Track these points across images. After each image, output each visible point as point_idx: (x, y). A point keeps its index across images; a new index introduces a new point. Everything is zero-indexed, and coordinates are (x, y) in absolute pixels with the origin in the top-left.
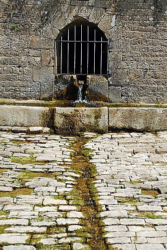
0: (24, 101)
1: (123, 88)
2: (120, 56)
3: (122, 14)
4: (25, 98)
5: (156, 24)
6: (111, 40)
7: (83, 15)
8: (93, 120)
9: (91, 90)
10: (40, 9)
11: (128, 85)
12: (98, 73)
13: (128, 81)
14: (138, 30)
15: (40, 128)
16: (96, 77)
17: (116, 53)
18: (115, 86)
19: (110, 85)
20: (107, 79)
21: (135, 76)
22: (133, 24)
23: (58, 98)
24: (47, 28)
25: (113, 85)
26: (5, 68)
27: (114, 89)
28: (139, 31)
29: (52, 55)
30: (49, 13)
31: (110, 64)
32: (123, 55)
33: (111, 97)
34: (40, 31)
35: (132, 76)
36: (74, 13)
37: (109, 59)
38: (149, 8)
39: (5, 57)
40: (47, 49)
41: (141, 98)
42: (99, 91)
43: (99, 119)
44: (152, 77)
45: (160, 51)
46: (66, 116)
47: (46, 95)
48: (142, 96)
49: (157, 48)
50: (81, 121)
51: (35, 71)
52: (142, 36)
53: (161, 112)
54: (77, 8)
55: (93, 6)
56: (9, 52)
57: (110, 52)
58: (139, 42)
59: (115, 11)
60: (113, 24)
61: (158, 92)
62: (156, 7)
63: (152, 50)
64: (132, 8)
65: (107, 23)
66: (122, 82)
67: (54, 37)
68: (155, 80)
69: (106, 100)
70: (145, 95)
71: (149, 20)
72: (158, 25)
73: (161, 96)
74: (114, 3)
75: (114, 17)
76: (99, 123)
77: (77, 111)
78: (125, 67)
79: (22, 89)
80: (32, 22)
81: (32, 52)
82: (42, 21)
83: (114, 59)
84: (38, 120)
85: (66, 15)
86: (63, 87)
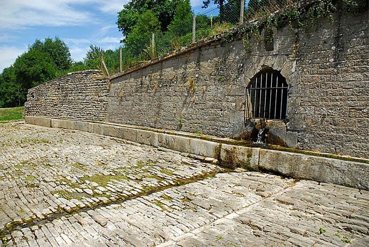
0: (221, 139)
1: (299, 134)
2: (299, 101)
3: (302, 59)
4: (223, 137)
5: (337, 65)
6: (290, 85)
7: (268, 64)
8: (246, 158)
9: (271, 134)
10: (238, 62)
11: (304, 131)
12: (278, 117)
13: (304, 126)
14: (317, 73)
15: (212, 159)
16: (276, 121)
17: (295, 98)
18: (293, 131)
19: (287, 130)
20: (286, 124)
21: (312, 122)
22: (313, 67)
23: (245, 139)
24: (242, 78)
25: (290, 130)
26: (213, 111)
27: (291, 134)
28: (319, 74)
29: (244, 101)
30: (243, 65)
31: (289, 109)
32: (302, 101)
33: (288, 142)
34: (236, 81)
35: (309, 121)
36: (262, 63)
37: (288, 104)
38: (330, 49)
39: (214, 103)
40: (240, 96)
41: (317, 146)
42: (278, 135)
43: (250, 158)
44: (331, 124)
45: (341, 95)
46: (227, 151)
47: (237, 135)
48: (318, 144)
49: (337, 91)
50: (237, 157)
51: (231, 114)
52: (321, 79)
53: (307, 159)
54: (264, 58)
55: (277, 55)
56: (216, 99)
57: (289, 97)
58: (318, 86)
59: (296, 57)
60: (293, 70)
61: (337, 141)
62: (338, 47)
63: (331, 93)
64: (312, 51)
65: (289, 68)
66: (299, 127)
67: (246, 85)
68: (334, 127)
69: (283, 145)
70: (322, 143)
71: (329, 62)
72: (339, 66)
73: (340, 146)
74: (295, 49)
75: (295, 62)
76: (250, 162)
77: (235, 148)
78: (302, 112)
79: (222, 129)
80: (232, 74)
81: (231, 99)
82: (238, 72)
83: (293, 104)
84: (212, 153)
85: (256, 65)
86: (250, 129)
